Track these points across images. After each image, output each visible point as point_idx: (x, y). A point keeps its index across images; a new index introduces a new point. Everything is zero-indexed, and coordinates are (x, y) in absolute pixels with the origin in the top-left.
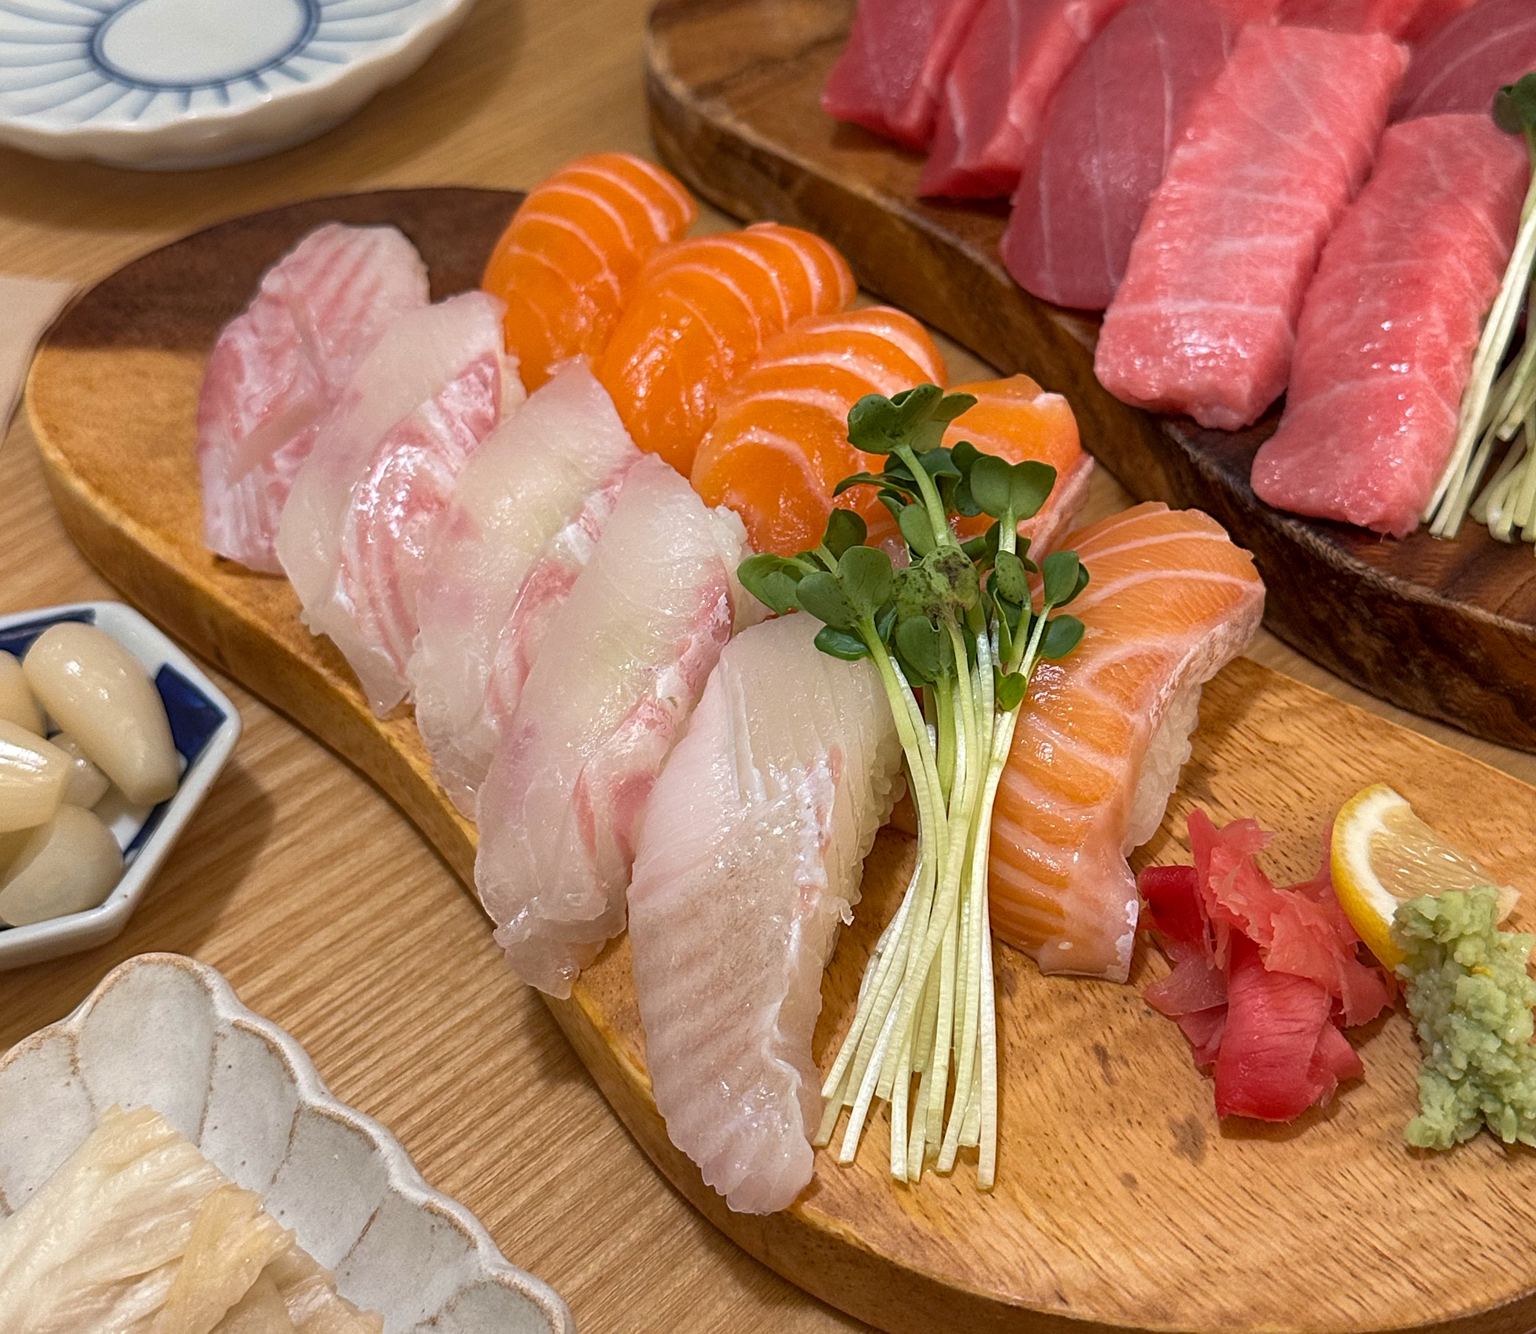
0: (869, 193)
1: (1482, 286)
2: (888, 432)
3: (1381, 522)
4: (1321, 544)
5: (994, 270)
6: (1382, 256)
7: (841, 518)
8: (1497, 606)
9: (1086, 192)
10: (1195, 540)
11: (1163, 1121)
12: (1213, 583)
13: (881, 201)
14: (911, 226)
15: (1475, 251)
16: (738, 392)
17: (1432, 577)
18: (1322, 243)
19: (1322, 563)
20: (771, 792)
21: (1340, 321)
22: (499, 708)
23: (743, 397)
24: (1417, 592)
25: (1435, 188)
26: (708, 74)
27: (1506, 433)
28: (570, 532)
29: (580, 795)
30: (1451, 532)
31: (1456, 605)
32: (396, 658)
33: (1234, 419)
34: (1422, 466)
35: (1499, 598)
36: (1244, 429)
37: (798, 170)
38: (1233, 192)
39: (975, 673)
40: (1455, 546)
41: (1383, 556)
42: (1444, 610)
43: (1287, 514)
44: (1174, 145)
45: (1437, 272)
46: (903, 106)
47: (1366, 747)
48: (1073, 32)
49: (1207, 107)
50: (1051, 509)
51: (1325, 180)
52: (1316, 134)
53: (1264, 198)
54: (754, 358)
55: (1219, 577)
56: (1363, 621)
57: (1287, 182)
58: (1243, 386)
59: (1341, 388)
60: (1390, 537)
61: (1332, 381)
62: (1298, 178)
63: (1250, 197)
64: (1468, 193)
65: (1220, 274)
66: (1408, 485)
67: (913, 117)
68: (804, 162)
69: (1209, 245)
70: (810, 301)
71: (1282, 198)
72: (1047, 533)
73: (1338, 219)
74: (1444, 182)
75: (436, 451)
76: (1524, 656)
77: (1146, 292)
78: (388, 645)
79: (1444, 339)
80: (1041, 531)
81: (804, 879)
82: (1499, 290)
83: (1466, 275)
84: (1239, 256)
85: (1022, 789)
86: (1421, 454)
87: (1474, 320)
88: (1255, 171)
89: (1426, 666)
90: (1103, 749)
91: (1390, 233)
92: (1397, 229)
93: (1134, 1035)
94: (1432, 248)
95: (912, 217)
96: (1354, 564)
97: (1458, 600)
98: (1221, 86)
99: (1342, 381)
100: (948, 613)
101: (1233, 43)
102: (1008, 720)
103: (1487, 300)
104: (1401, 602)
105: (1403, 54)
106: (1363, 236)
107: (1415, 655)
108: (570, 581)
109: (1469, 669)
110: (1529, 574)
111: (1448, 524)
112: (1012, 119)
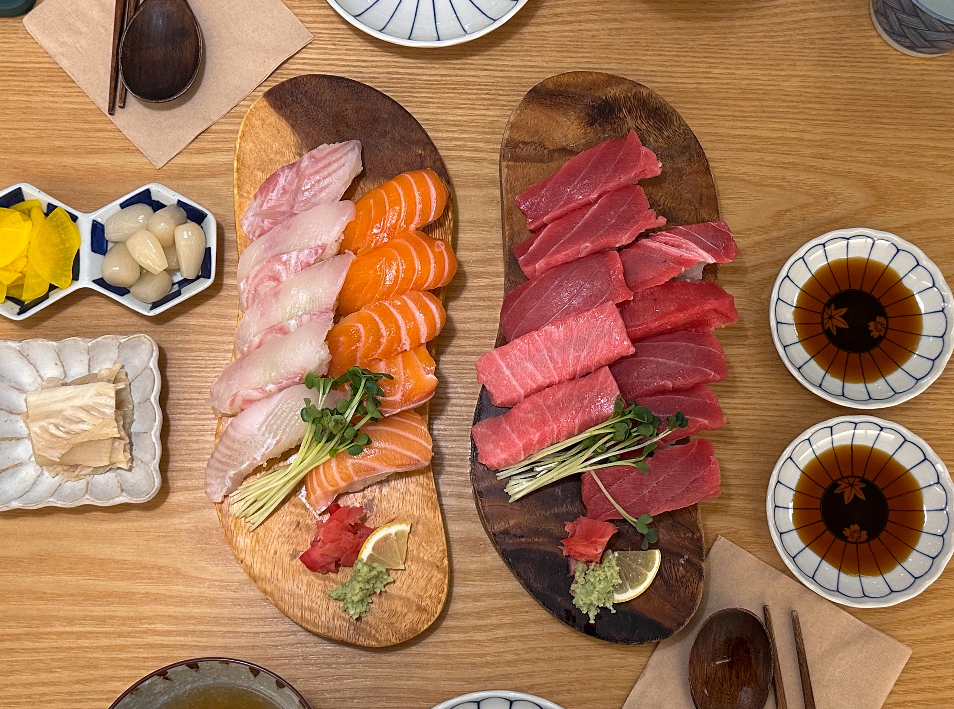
10: (419, 443)
11: (294, 547)
12: (412, 457)
15: (565, 429)
18: (549, 386)
20: (263, 435)
22: (249, 347)
23: (372, 311)
25: (581, 401)
28: (293, 322)
38: (546, 352)
40: (497, 483)
45: (550, 426)
48: (579, 252)
51: (564, 372)
52: (579, 356)
53: (549, 362)
57: (557, 363)
61: (509, 424)
63: (547, 357)
64: (584, 412)
65: (520, 370)
69: (526, 359)
71: (552, 366)
74: (585, 403)
79: (535, 442)
83: (556, 433)
84: (528, 370)
88: (556, 352)
90: (342, 479)
91: (558, 403)
98: (581, 317)
99: (510, 426)
100: (327, 432)
108: (285, 333)
110: (501, 504)
111: (502, 476)
112: (537, 265)
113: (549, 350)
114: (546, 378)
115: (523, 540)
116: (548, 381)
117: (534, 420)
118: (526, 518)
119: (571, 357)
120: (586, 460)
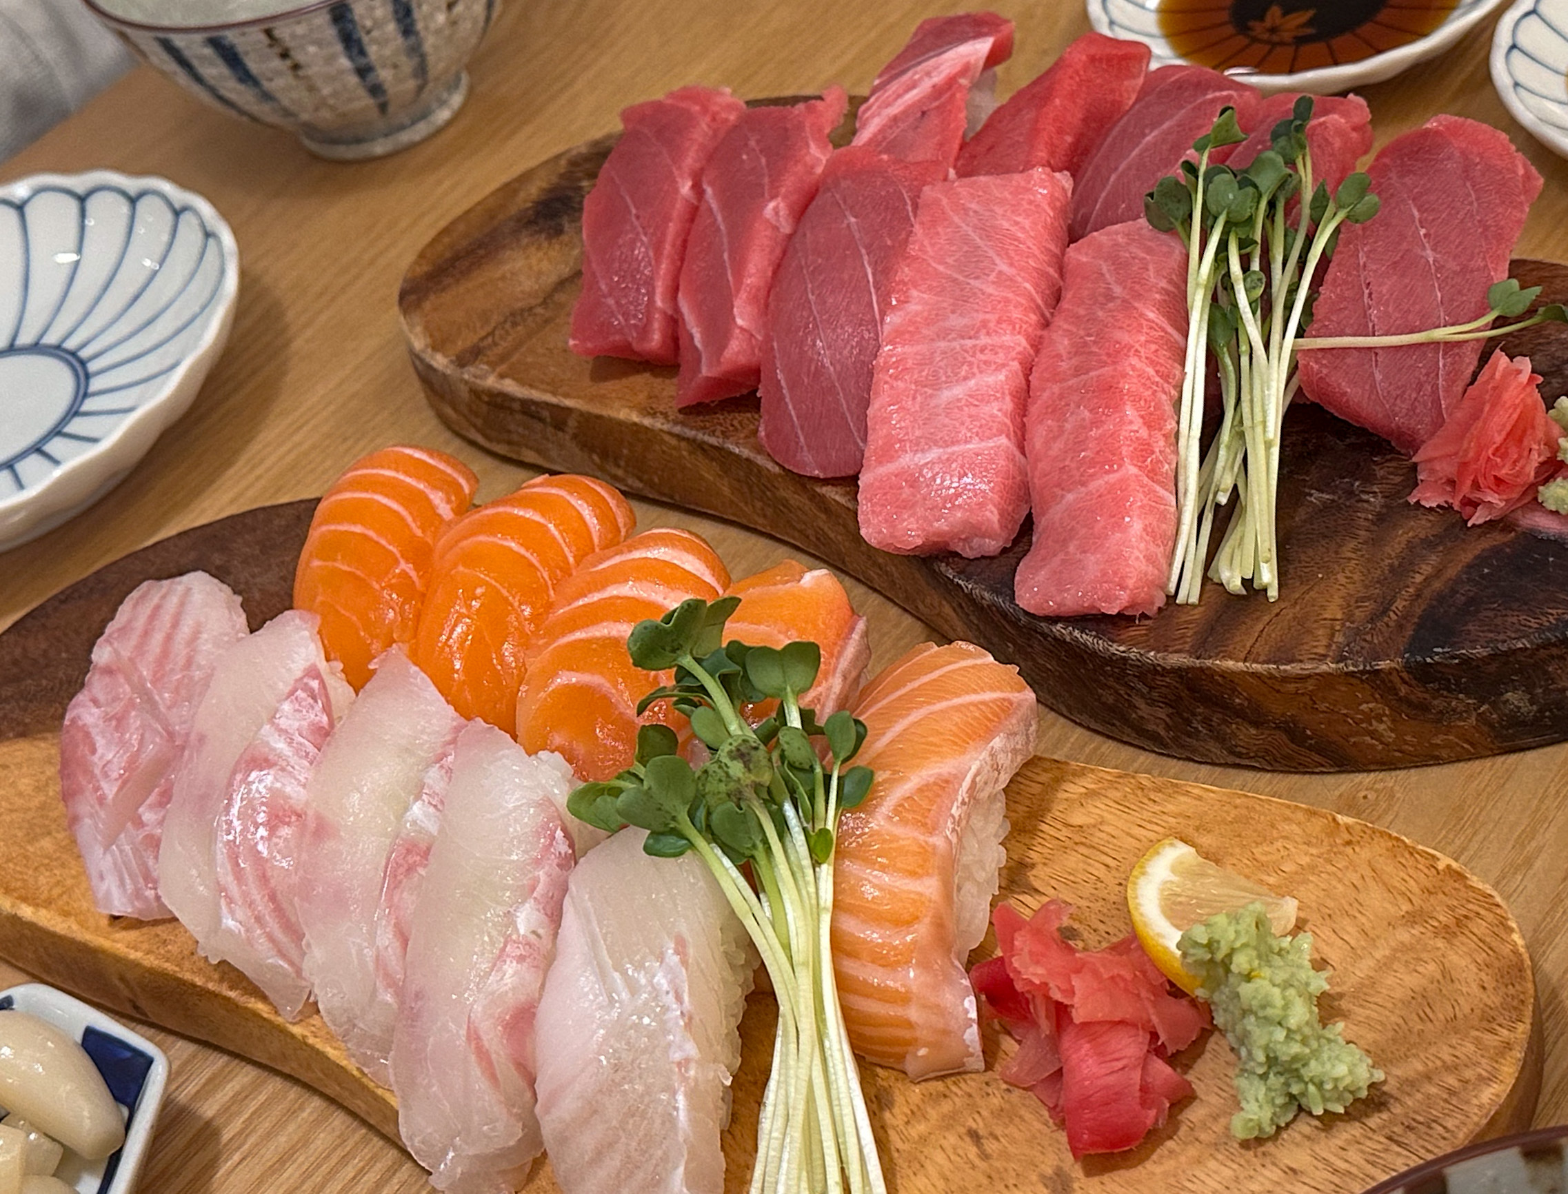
0: (635, 418)
1: (1166, 377)
2: (668, 648)
3: (1132, 605)
4: (1087, 639)
5: (760, 460)
6: (1078, 371)
7: (651, 733)
8: (1243, 655)
9: (819, 372)
10: (960, 669)
11: (1034, 1178)
12: (983, 703)
13: (647, 422)
14: (679, 437)
15: (1153, 347)
16: (541, 642)
17: (1185, 643)
18: (1028, 370)
19: (1094, 654)
20: (634, 989)
21: (1055, 438)
22: (391, 983)
23: (547, 645)
24: (1176, 660)
25: (1110, 297)
26: (464, 342)
27: (1223, 499)
28: (417, 810)
29: (474, 1036)
30: (1194, 599)
31: (1209, 663)
32: (291, 963)
33: (992, 546)
34: (1152, 548)
35: (1244, 646)
36: (1005, 551)
37: (569, 410)
38: (943, 344)
39: (788, 839)
40: (1201, 609)
41: (1141, 635)
42: (1201, 669)
43: (1054, 619)
44: (883, 314)
45: (1124, 375)
46: (644, 331)
47: (1157, 808)
48: (776, 228)
49: (905, 272)
50: (834, 675)
51: (1016, 314)
52: (1000, 272)
53: (969, 343)
54: (550, 606)
55: (988, 696)
56: (1143, 696)
57: (984, 324)
58: (992, 516)
59: (1070, 497)
60: (1144, 616)
61: (1060, 492)
62: (992, 318)
63: (956, 345)
64: (1138, 296)
65: (947, 421)
66: (1143, 568)
67: (656, 339)
68: (568, 403)
69: (931, 396)
70: (591, 540)
71: (984, 340)
72: (833, 696)
73: (1037, 345)
74: (1118, 290)
75: (283, 769)
76: (1278, 691)
77: (887, 454)
78: (282, 954)
79: (1144, 433)
80: (827, 696)
81: (677, 1056)
82: (1184, 374)
83: (1151, 371)
84: (959, 400)
85: (850, 925)
86: (1148, 538)
87: (1168, 408)
88: (956, 321)
89: (1206, 721)
90: (913, 874)
91: (1080, 349)
92: (1085, 344)
93: (999, 1113)
94: (1117, 354)
95: (677, 429)
96: (1117, 649)
97: (1210, 657)
98: (913, 249)
99: (1069, 491)
100: (749, 793)
101: (916, 207)
102: (826, 871)
103: (1175, 387)
104: (1166, 672)
105: (1065, 180)
106: (1059, 356)
107: (1194, 715)
108: (426, 853)
109: (1239, 713)
110: (1266, 618)
111: (1190, 592)
112: (739, 322)
113: (944, 334)
114: (1004, 365)
115: (1399, 604)
116: (1015, 365)
117: (1087, 414)
118: (1343, 581)
119: (990, 290)
120: (1267, 346)
